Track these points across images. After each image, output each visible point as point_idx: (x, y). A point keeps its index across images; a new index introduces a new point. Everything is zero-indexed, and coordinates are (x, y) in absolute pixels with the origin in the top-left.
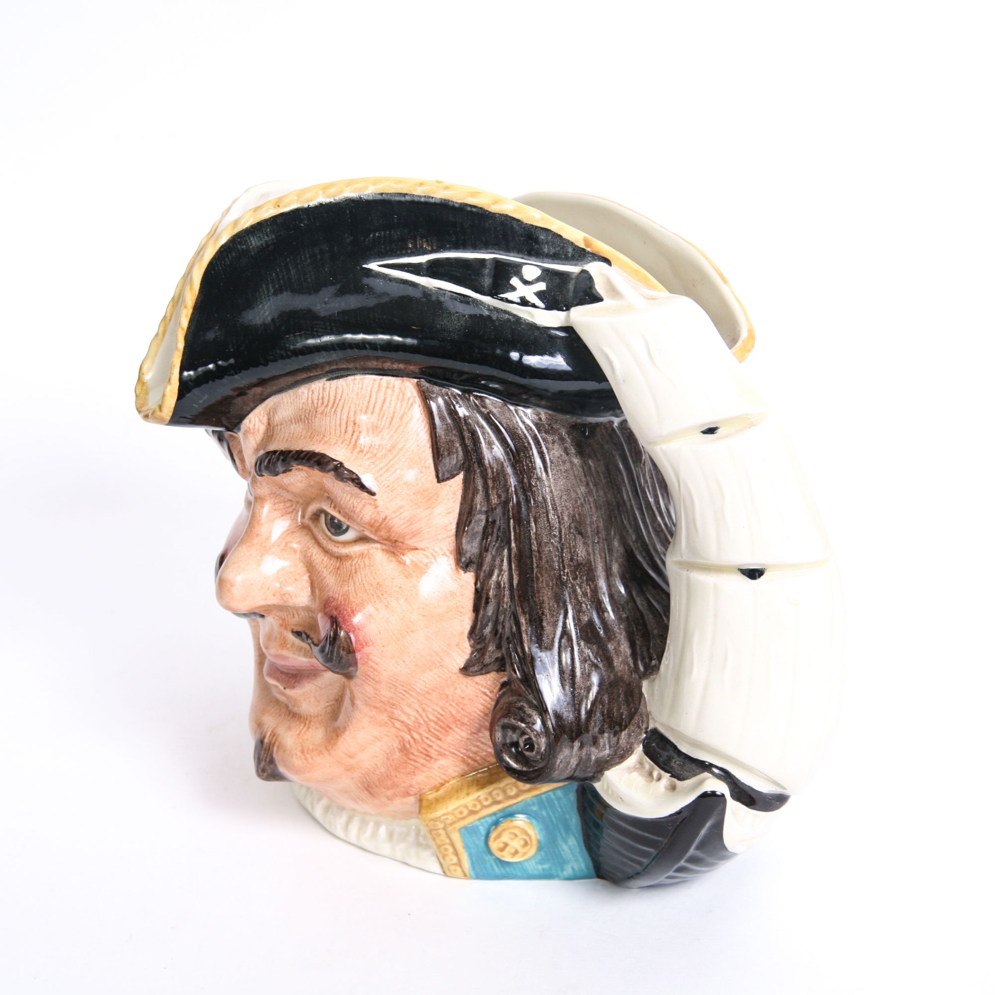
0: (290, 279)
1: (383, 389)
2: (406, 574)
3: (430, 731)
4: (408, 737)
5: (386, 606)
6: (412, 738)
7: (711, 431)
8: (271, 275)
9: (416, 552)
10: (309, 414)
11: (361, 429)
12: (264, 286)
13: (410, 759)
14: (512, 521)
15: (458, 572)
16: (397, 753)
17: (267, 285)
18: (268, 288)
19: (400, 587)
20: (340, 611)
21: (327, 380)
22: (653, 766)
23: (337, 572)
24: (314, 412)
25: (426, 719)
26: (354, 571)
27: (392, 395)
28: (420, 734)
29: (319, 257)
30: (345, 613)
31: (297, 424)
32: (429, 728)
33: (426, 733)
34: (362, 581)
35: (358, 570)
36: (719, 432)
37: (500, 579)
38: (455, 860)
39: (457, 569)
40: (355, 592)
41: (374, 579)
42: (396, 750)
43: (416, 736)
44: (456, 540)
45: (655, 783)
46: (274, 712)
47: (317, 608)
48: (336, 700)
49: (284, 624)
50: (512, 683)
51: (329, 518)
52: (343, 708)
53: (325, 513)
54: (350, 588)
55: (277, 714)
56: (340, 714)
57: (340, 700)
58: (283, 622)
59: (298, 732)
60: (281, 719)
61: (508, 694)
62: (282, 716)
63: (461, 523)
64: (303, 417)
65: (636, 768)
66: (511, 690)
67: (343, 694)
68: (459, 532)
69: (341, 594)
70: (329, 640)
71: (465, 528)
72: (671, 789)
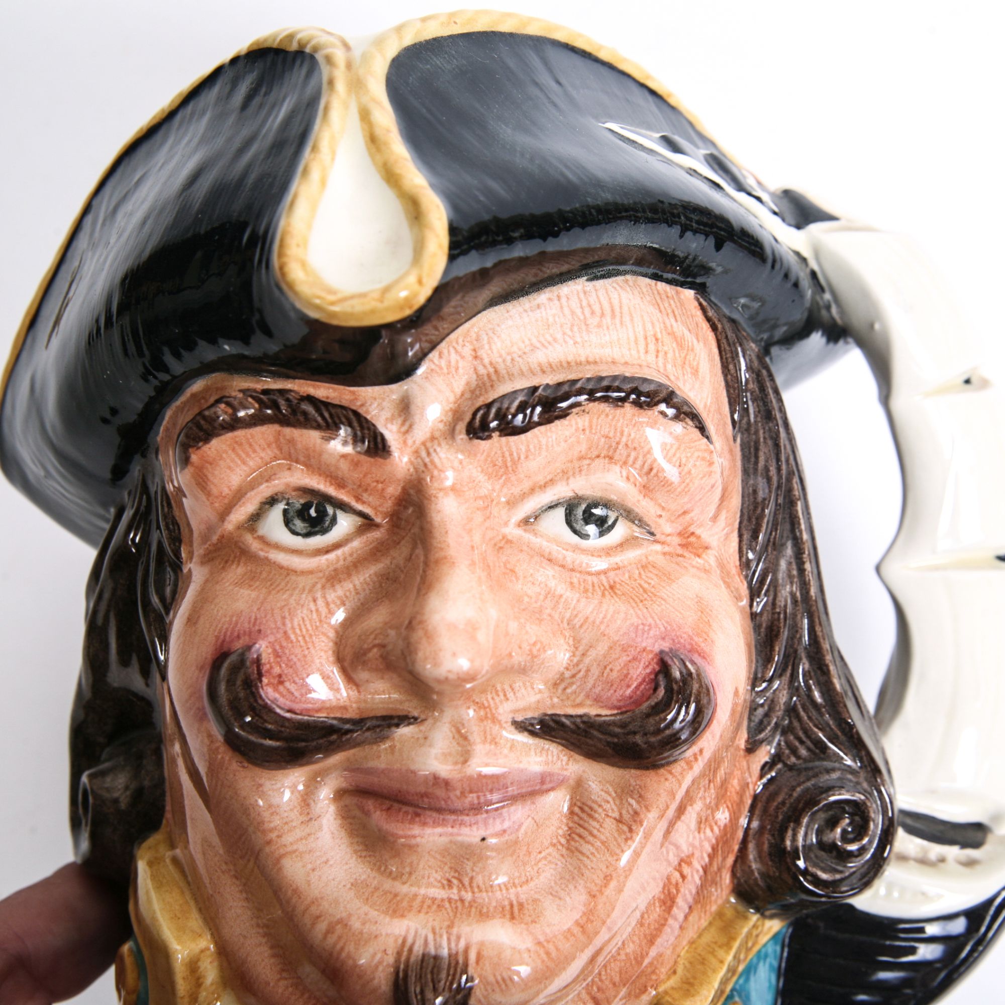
1: (664, 297)
2: (713, 582)
3: (701, 857)
5: (721, 627)
9: (710, 551)
10: (572, 330)
11: (666, 348)
16: (658, 909)
19: (721, 601)
20: (673, 640)
21: (587, 280)
23: (615, 593)
24: (584, 327)
26: (646, 586)
27: (676, 307)
30: (682, 641)
31: (550, 348)
32: (701, 852)
34: (673, 595)
35: (653, 583)
40: (678, 611)
41: (688, 590)
44: (740, 536)
45: (942, 865)
46: (422, 907)
47: (577, 664)
48: (554, 845)
49: (489, 715)
50: (789, 758)
51: (579, 512)
52: (593, 845)
53: (570, 508)
54: (663, 607)
55: (429, 907)
56: (585, 859)
57: (563, 841)
58: (486, 714)
59: (508, 916)
60: (449, 910)
61: (789, 774)
62: (447, 905)
63: (751, 507)
64: (559, 336)
65: (903, 858)
66: (791, 768)
67: (570, 828)
68: (745, 522)
69: (656, 618)
70: (675, 687)
71: (763, 510)
72: (970, 863)
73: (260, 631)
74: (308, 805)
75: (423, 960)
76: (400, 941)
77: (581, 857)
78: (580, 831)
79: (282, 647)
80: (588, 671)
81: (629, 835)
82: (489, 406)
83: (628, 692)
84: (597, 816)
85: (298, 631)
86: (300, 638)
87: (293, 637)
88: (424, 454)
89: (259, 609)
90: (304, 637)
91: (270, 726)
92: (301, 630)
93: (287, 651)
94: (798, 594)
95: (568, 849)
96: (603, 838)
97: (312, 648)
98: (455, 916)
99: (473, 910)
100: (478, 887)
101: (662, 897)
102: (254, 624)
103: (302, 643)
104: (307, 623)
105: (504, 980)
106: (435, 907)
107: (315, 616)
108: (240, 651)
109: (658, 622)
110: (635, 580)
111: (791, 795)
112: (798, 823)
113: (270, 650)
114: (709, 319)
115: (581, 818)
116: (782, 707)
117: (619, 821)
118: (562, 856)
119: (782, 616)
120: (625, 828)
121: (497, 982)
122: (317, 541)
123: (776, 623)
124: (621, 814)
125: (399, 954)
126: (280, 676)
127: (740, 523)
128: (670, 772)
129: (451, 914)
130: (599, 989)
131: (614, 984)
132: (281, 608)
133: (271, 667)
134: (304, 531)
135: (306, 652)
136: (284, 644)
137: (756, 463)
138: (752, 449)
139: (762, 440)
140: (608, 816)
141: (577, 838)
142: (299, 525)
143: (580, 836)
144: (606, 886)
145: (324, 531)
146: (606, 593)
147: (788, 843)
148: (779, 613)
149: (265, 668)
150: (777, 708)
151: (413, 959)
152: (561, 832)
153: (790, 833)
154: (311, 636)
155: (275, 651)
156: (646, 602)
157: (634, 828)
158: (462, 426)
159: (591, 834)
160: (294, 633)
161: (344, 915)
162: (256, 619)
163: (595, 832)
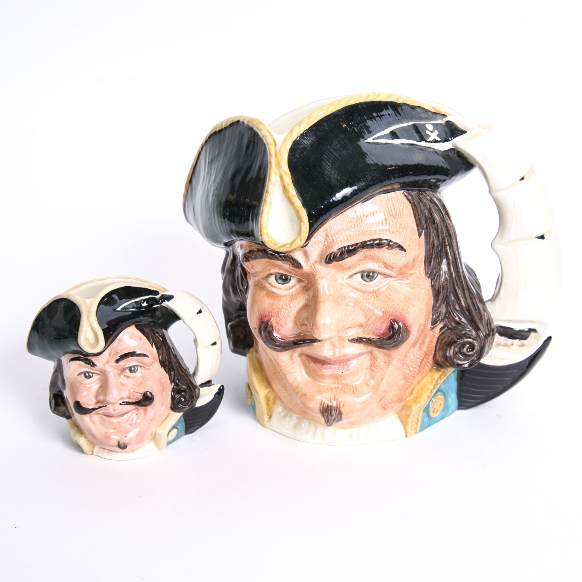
0: (335, 156)
1: (390, 199)
2: (412, 287)
3: (417, 364)
4: (407, 371)
5: (413, 305)
6: (410, 371)
7: (523, 179)
8: (324, 157)
9: (412, 276)
10: (357, 223)
11: (389, 222)
12: (324, 163)
13: (407, 382)
14: (448, 247)
15: (427, 280)
16: (402, 381)
17: (325, 162)
18: (327, 164)
19: (414, 294)
20: (395, 315)
21: (362, 203)
22: (506, 340)
23: (378, 299)
24: (361, 221)
25: (416, 358)
26: (388, 295)
27: (395, 201)
28: (413, 367)
29: (342, 142)
30: (398, 315)
31: (350, 230)
32: (416, 362)
33: (416, 365)
34: (397, 298)
35: (390, 294)
36: (525, 178)
37: (446, 276)
38: (415, 425)
39: (426, 279)
40: (397, 304)
41: (402, 295)
42: (402, 380)
43: (411, 369)
44: (425, 264)
45: (512, 347)
46: (327, 390)
47: (367, 322)
48: (366, 368)
49: (341, 339)
50: (449, 326)
51: (365, 274)
52: (378, 369)
53: (362, 273)
54: (393, 303)
55: (329, 390)
56: (375, 373)
57: (369, 367)
58: (340, 338)
59: (352, 392)
60: (335, 391)
61: (449, 331)
62: (334, 389)
63: (428, 255)
64: (353, 225)
65: (498, 345)
66: (450, 329)
67: (371, 363)
68: (426, 260)
69: (390, 308)
70: (395, 331)
71: (432, 256)
72: (523, 345)
73: (271, 315)
74: (292, 359)
75: (327, 407)
76: (321, 401)
77: (374, 372)
78: (374, 364)
79: (278, 321)
80: (370, 325)
81: (388, 366)
82: (331, 253)
83: (382, 332)
84: (378, 360)
85: (283, 316)
86: (283, 318)
87: (281, 317)
88: (313, 267)
89: (271, 308)
90: (285, 318)
91: (277, 344)
92: (283, 315)
93: (280, 322)
94: (448, 278)
95: (370, 369)
96: (380, 367)
97: (287, 321)
98: (337, 393)
99: (342, 391)
100: (343, 383)
101: (403, 378)
102: (270, 313)
103: (284, 319)
104: (285, 313)
105: (351, 411)
106: (331, 390)
107: (287, 311)
108: (266, 322)
109: (391, 309)
110: (385, 293)
111: (448, 339)
112: (450, 348)
113: (275, 322)
114: (408, 199)
115: (374, 361)
116: (444, 314)
117: (385, 362)
118: (369, 371)
119: (442, 286)
120: (387, 364)
121: (350, 412)
122: (286, 285)
123: (440, 289)
124: (385, 360)
125: (321, 405)
126: (279, 329)
127: (425, 260)
128: (398, 350)
129: (335, 392)
130: (385, 405)
131: (389, 403)
132: (277, 308)
133: (276, 327)
134: (282, 283)
135: (286, 322)
136: (279, 320)
137: (430, 240)
138: (428, 235)
139: (431, 232)
140: (381, 361)
141: (373, 367)
142: (280, 281)
143: (374, 366)
144: (382, 381)
145: (288, 283)
146: (375, 299)
147: (448, 354)
148: (441, 286)
149: (274, 327)
150: (442, 314)
151: (324, 407)
152: (368, 364)
153: (448, 351)
154: (286, 317)
155: (276, 322)
156: (387, 302)
157: (389, 364)
158: (323, 260)
159: (377, 366)
160: (281, 316)
161: (305, 393)
162: (270, 311)
163: (378, 365)
